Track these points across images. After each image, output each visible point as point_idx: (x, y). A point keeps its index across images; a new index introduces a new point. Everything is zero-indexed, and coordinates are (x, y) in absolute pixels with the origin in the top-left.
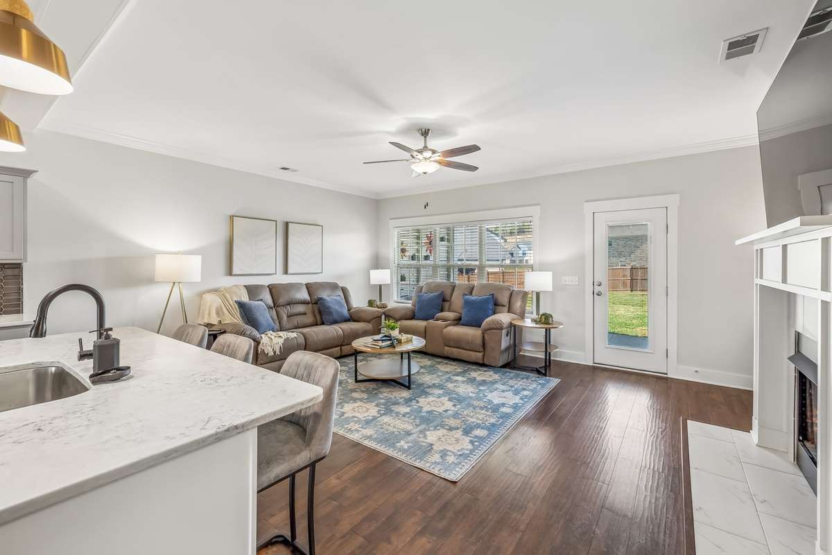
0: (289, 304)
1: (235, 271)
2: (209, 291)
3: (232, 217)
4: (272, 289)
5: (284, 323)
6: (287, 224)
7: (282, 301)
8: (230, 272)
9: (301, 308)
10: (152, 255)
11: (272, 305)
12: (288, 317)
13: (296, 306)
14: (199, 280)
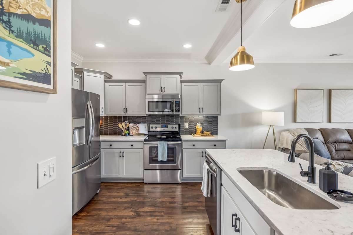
0: (336, 142)
1: (298, 120)
2: (285, 131)
3: (296, 90)
4: (323, 132)
5: (334, 155)
6: (330, 91)
7: (331, 140)
8: (295, 120)
9: (345, 146)
10: (260, 112)
11: (324, 141)
12: (336, 151)
13: (341, 144)
14: (283, 125)
